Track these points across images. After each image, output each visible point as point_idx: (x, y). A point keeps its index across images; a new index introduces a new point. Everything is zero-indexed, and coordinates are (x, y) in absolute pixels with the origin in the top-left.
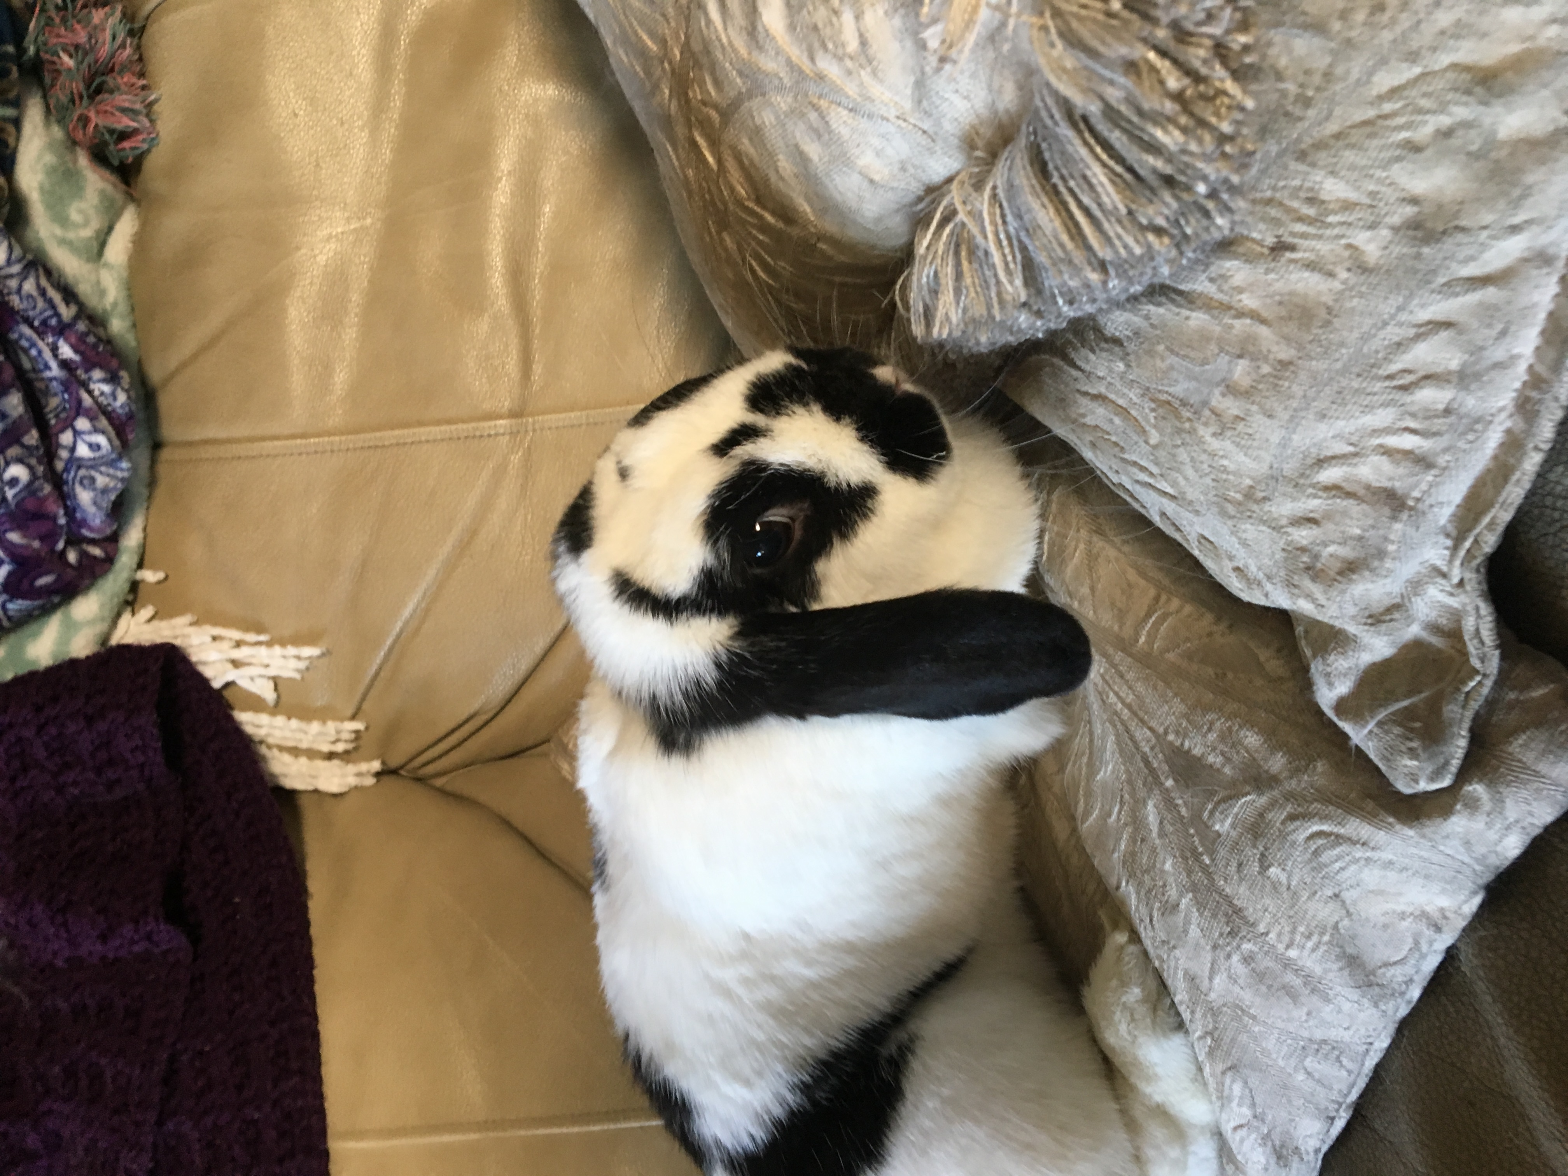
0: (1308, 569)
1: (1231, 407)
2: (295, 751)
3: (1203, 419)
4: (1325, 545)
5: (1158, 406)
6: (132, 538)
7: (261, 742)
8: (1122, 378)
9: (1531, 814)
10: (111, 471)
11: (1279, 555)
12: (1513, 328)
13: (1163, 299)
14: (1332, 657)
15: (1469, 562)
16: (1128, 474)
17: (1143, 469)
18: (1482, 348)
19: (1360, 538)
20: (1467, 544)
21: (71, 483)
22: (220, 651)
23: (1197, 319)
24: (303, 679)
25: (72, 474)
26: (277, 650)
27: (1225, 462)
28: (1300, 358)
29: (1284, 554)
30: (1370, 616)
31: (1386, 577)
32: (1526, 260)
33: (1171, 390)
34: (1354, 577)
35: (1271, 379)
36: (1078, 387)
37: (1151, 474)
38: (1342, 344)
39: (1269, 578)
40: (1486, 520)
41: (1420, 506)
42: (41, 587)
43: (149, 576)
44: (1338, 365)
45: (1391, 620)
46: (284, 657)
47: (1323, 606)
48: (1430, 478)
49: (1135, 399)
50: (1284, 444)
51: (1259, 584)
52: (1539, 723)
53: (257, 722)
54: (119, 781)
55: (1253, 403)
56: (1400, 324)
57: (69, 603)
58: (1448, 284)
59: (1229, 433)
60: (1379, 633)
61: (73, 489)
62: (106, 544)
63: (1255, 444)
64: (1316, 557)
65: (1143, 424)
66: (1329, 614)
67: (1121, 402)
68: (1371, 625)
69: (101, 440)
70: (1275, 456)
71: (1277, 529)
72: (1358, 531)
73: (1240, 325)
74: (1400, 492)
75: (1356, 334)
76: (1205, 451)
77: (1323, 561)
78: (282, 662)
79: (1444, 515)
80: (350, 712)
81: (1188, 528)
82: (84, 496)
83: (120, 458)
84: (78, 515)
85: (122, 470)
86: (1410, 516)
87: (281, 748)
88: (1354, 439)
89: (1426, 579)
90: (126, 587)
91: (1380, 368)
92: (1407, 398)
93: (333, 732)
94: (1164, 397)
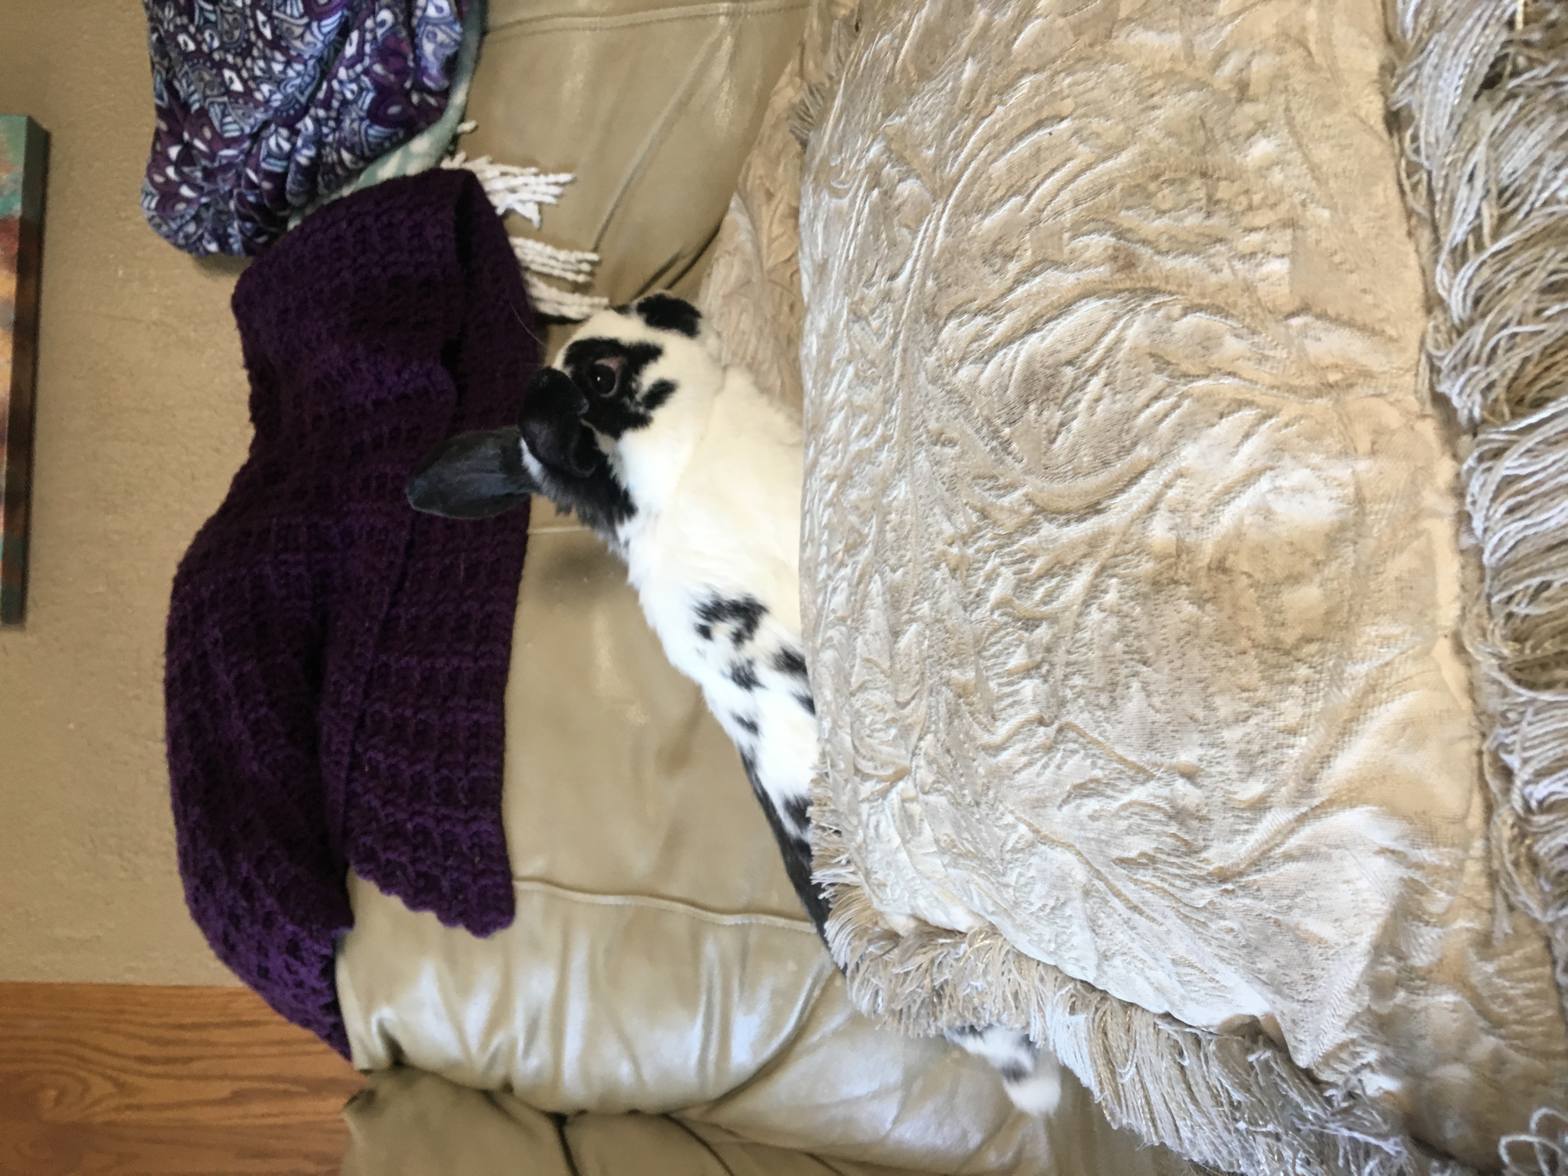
2: (547, 278)
6: (459, 98)
7: (527, 268)
10: (449, 31)
21: (420, 36)
22: (505, 183)
24: (557, 204)
25: (422, 29)
26: (543, 178)
42: (392, 115)
43: (466, 127)
46: (547, 184)
53: (524, 248)
54: (423, 264)
57: (410, 142)
61: (421, 41)
62: (440, 97)
69: (444, 3)
78: (545, 188)
80: (591, 246)
82: (428, 48)
83: (455, 22)
84: (423, 63)
85: (456, 33)
87: (539, 275)
90: (450, 135)
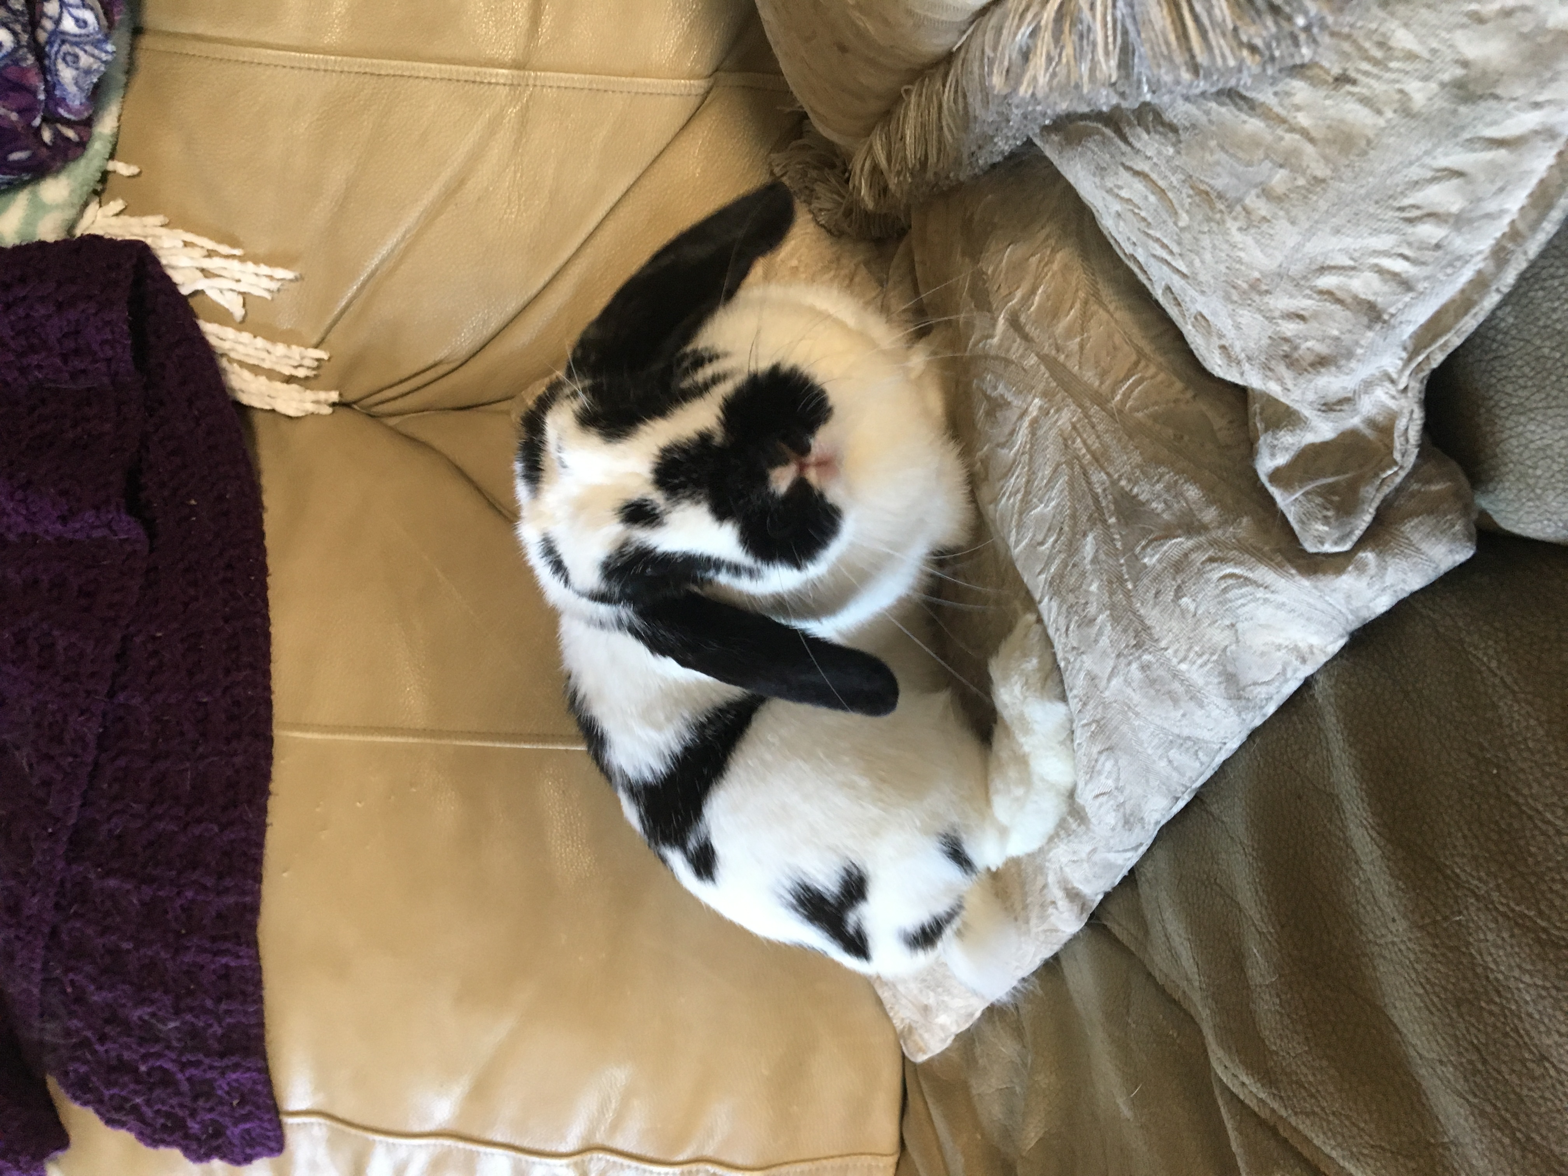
0: (1286, 356)
1: (1262, 208)
2: (255, 369)
3: (1234, 214)
4: (1307, 340)
5: (1197, 194)
6: (106, 125)
7: (222, 355)
8: (1168, 162)
9: (1404, 581)
10: (96, 52)
11: (1265, 342)
12: (1509, 188)
13: (1228, 101)
14: (1282, 433)
15: (1417, 374)
16: (1146, 247)
17: (1164, 246)
18: (1480, 200)
19: (1337, 339)
20: (1420, 358)
21: (53, 57)
22: (192, 258)
23: (1254, 125)
24: (273, 299)
25: (55, 48)
26: (250, 266)
27: (1242, 254)
28: (1332, 178)
29: (1269, 341)
30: (1324, 404)
31: (1348, 374)
32: (1536, 133)
33: (1212, 182)
34: (1323, 370)
35: (1303, 191)
36: (1124, 160)
37: (1171, 253)
38: (1371, 173)
39: (1249, 359)
40: (1441, 341)
41: (1392, 321)
42: (14, 162)
43: (122, 168)
44: (1363, 191)
45: (1341, 410)
46: (257, 275)
47: (1289, 390)
48: (1407, 298)
49: (1175, 183)
50: (1296, 249)
51: (1239, 363)
52: (1431, 511)
53: (222, 335)
54: (84, 371)
55: (1281, 209)
56: (1423, 166)
57: (38, 183)
58: (1471, 141)
59: (1253, 231)
60: (1327, 419)
61: (55, 65)
62: (79, 128)
63: (1273, 244)
64: (1296, 348)
65: (1177, 206)
66: (1292, 397)
67: (1161, 183)
68: (1324, 411)
69: (88, 16)
70: (1286, 257)
71: (1270, 319)
72: (1336, 333)
73: (1291, 139)
74: (1380, 306)
75: (1384, 168)
76: (1227, 241)
77: (1301, 352)
78: (254, 280)
79: (1407, 331)
80: (315, 340)
81: (1189, 305)
82: (66, 74)
83: (106, 39)
84: (58, 93)
85: (106, 52)
86: (1382, 328)
87: (242, 364)
88: (1356, 255)
89: (1377, 381)
90: (98, 175)
91: (1395, 199)
92: (1410, 230)
93: (298, 357)
94: (1203, 187)
